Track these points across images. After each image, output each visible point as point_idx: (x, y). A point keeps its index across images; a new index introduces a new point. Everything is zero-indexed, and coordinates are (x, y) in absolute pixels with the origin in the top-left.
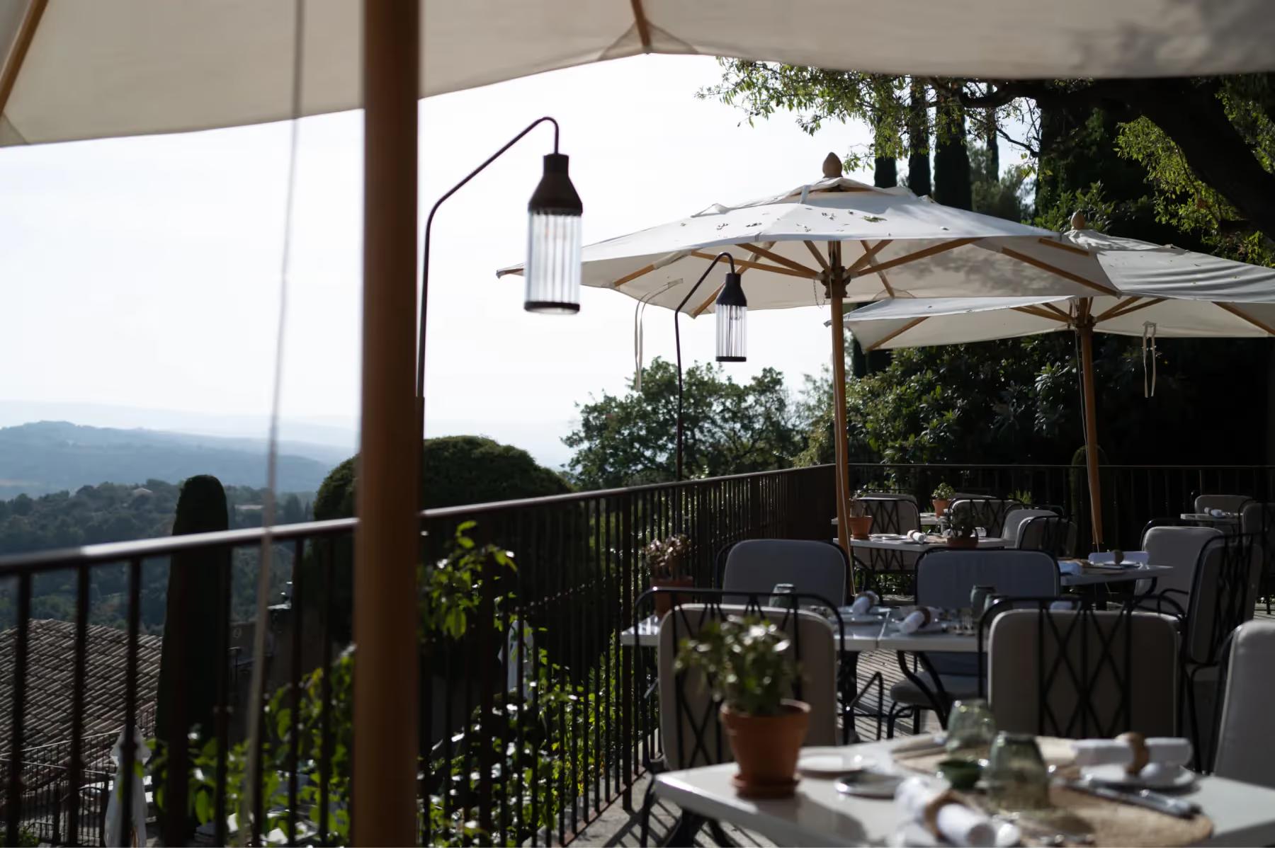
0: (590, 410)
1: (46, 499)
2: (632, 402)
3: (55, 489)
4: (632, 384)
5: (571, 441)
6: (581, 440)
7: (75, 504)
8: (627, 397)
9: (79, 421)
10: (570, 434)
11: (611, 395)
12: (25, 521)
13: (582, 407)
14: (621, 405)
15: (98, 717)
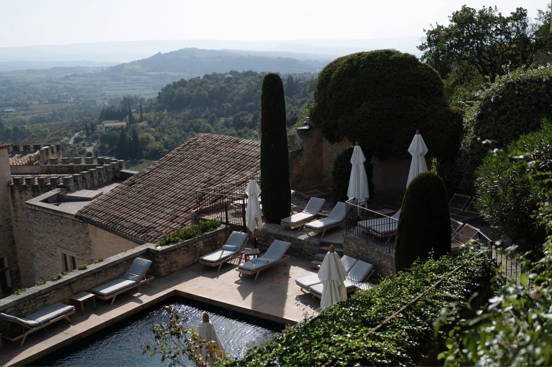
0: (430, 33)
1: (191, 80)
2: (452, 28)
3: (194, 76)
4: (451, 19)
5: (421, 48)
6: (426, 47)
7: (203, 82)
8: (449, 26)
9: (200, 47)
10: (421, 45)
11: (440, 25)
12: (184, 90)
13: (427, 31)
14: (446, 30)
15: (234, 173)
